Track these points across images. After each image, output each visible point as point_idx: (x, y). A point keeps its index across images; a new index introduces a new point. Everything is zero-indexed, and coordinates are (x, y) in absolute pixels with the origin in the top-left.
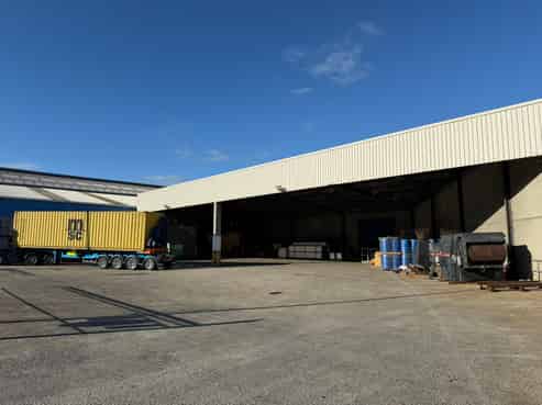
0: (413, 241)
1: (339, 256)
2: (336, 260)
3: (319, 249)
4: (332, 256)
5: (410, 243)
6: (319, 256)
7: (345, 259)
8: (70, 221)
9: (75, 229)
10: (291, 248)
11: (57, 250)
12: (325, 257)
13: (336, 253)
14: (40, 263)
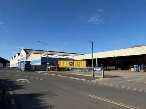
0: (141, 66)
1: (120, 69)
2: (119, 70)
3: (115, 68)
4: (118, 69)
5: (140, 66)
6: (115, 69)
7: (121, 70)
8: (70, 63)
9: (71, 64)
10: (107, 67)
11: (67, 68)
12: (116, 69)
13: (119, 68)
14: (63, 70)
